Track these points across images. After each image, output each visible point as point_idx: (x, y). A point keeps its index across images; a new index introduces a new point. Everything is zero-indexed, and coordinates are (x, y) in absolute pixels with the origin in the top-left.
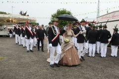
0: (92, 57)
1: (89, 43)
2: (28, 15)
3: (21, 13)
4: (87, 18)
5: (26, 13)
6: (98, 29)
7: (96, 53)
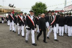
0: (61, 36)
1: (59, 26)
2: (15, 7)
3: (10, 5)
4: (57, 8)
5: (13, 6)
6: (66, 16)
7: (64, 33)
